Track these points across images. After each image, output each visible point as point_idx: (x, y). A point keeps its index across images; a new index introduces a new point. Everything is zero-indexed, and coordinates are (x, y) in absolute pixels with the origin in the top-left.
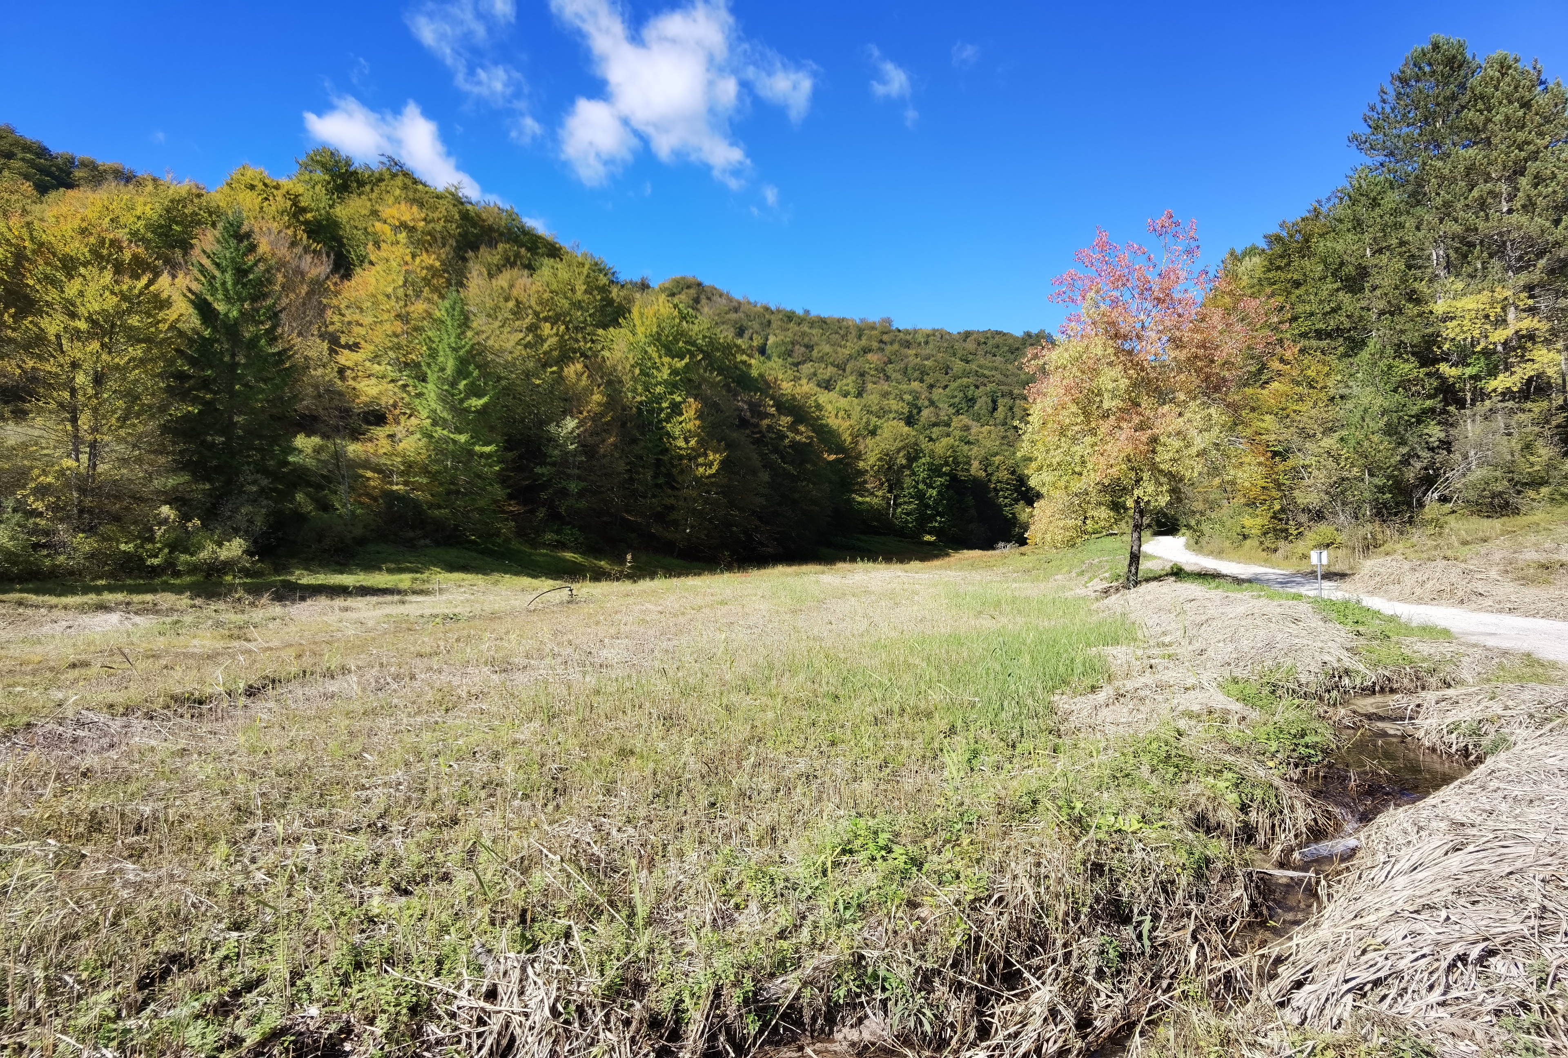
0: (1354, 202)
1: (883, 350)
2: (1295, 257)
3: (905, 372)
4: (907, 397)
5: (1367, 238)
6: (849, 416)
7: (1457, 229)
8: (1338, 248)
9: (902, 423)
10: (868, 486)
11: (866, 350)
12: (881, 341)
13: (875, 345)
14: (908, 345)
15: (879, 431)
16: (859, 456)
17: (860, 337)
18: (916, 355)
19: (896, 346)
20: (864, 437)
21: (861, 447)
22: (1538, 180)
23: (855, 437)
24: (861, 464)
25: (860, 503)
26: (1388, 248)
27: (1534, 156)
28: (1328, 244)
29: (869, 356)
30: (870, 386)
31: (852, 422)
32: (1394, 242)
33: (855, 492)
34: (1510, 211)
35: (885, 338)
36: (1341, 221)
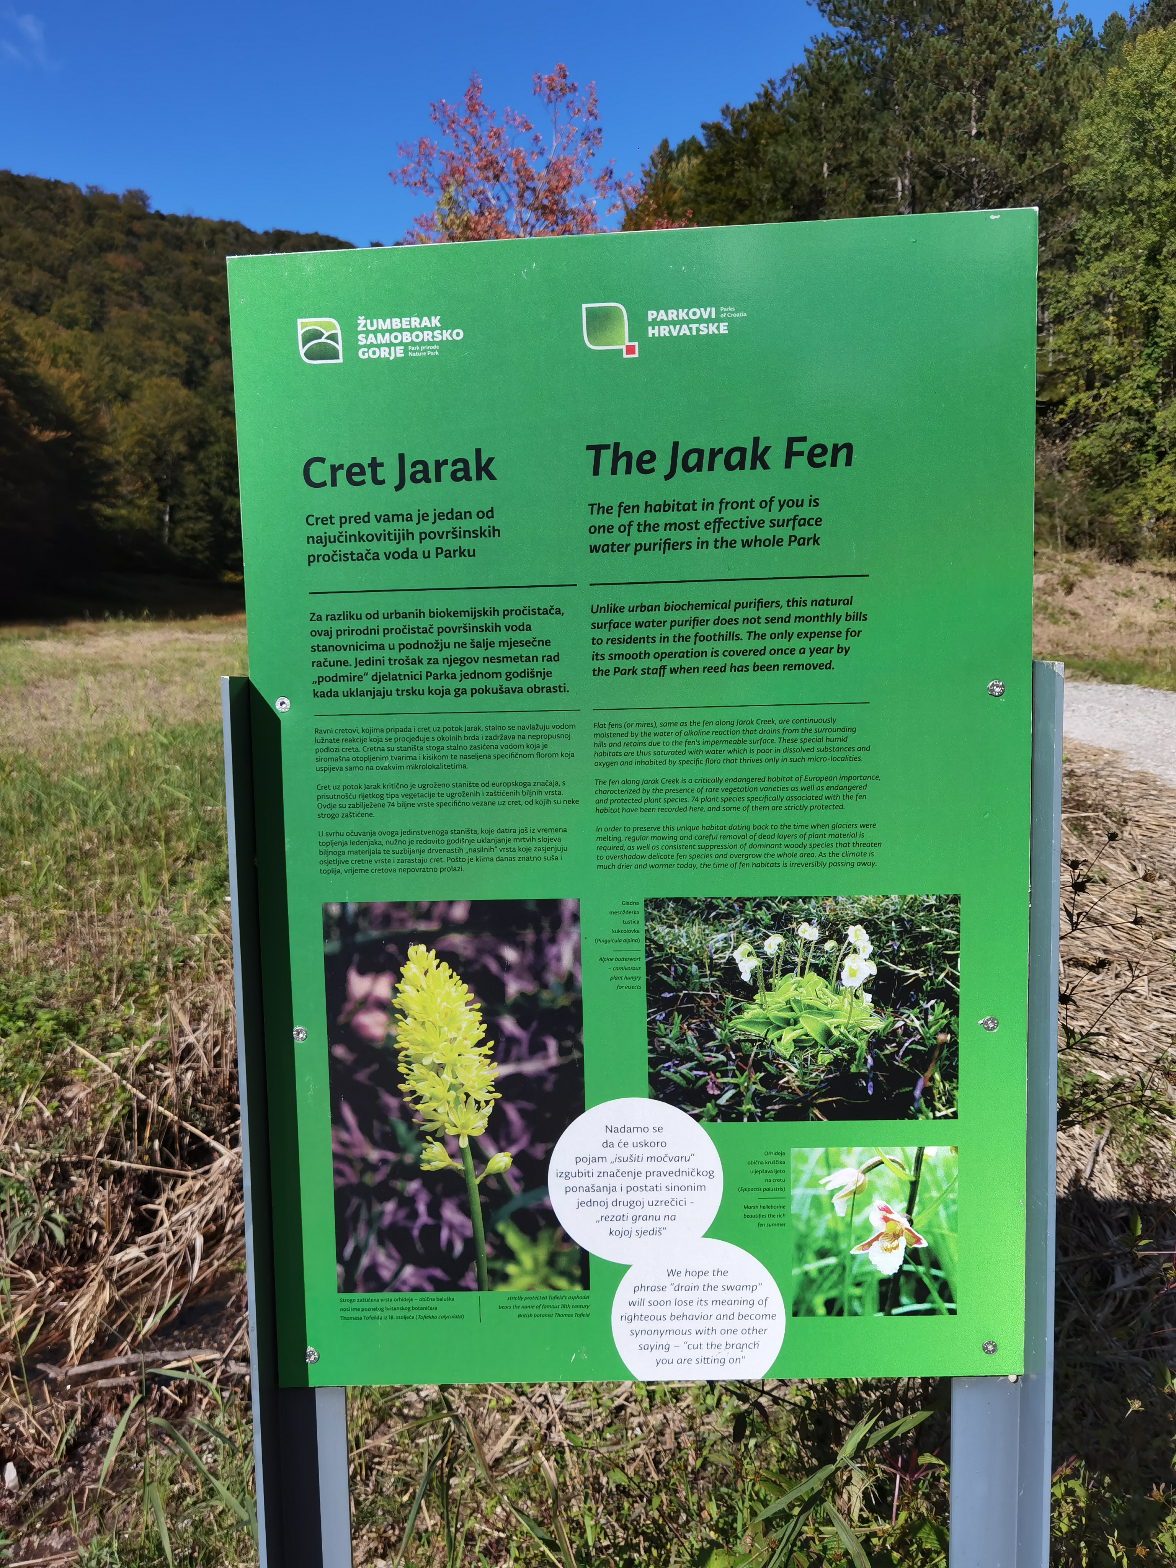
0: (813, 91)
1: (134, 249)
2: (740, 164)
3: (176, 291)
4: (183, 337)
5: (825, 146)
6: (78, 364)
7: (923, 149)
8: (791, 158)
9: (176, 383)
10: (124, 489)
11: (104, 246)
12: (130, 232)
13: (120, 237)
14: (178, 243)
15: (136, 394)
16: (101, 437)
17: (90, 220)
18: (195, 265)
19: (157, 245)
20: (109, 403)
21: (105, 420)
22: (1007, 98)
23: (92, 402)
24: (107, 451)
25: (109, 519)
26: (846, 166)
27: (1003, 63)
28: (780, 150)
29: (110, 257)
30: (114, 312)
31: (85, 374)
32: (855, 158)
33: (98, 498)
34: (979, 135)
35: (137, 226)
36: (796, 117)
